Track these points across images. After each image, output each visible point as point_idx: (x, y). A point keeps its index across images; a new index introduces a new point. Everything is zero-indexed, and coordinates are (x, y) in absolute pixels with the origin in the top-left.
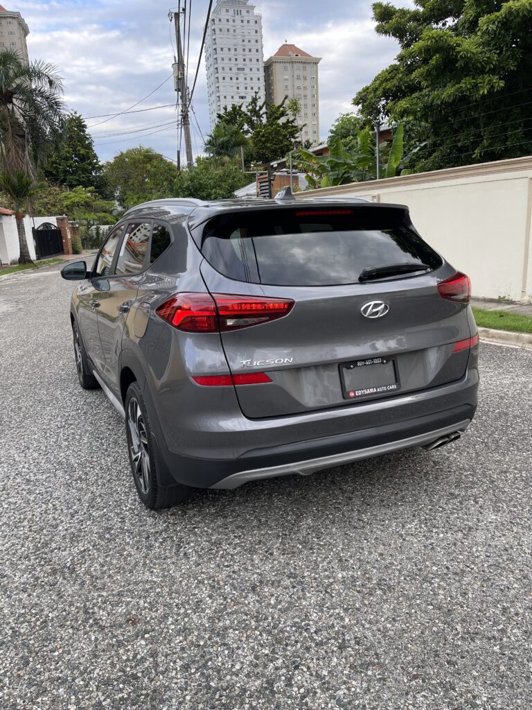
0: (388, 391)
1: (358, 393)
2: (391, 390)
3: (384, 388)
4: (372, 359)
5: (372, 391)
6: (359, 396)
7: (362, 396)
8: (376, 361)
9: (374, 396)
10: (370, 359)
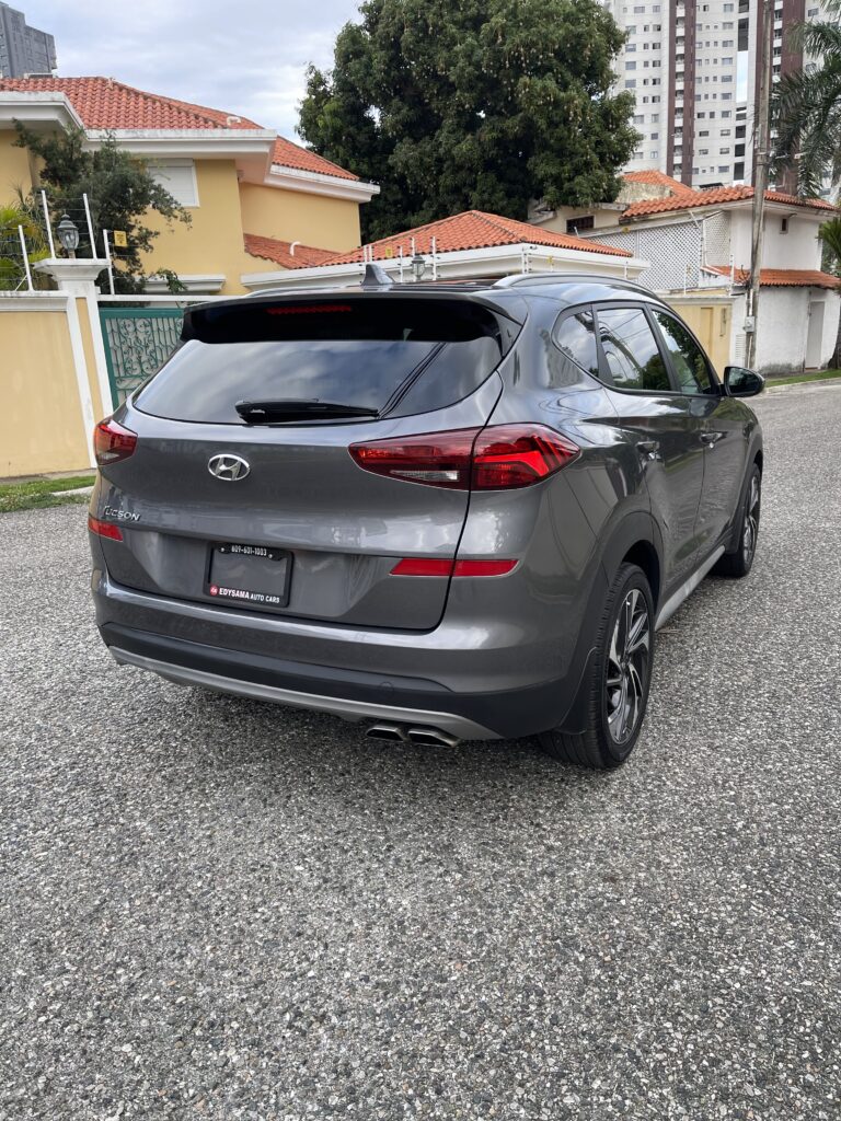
0: (264, 603)
1: (224, 592)
2: (271, 604)
3: (261, 597)
4: (254, 547)
5: (242, 595)
6: (223, 596)
7: (227, 597)
8: (258, 552)
9: (241, 603)
10: (250, 546)
